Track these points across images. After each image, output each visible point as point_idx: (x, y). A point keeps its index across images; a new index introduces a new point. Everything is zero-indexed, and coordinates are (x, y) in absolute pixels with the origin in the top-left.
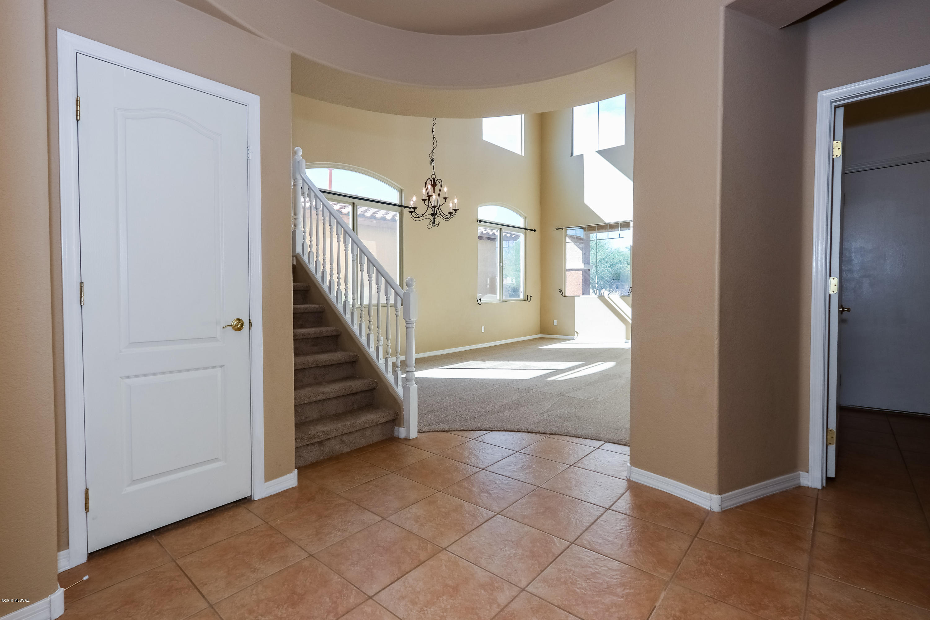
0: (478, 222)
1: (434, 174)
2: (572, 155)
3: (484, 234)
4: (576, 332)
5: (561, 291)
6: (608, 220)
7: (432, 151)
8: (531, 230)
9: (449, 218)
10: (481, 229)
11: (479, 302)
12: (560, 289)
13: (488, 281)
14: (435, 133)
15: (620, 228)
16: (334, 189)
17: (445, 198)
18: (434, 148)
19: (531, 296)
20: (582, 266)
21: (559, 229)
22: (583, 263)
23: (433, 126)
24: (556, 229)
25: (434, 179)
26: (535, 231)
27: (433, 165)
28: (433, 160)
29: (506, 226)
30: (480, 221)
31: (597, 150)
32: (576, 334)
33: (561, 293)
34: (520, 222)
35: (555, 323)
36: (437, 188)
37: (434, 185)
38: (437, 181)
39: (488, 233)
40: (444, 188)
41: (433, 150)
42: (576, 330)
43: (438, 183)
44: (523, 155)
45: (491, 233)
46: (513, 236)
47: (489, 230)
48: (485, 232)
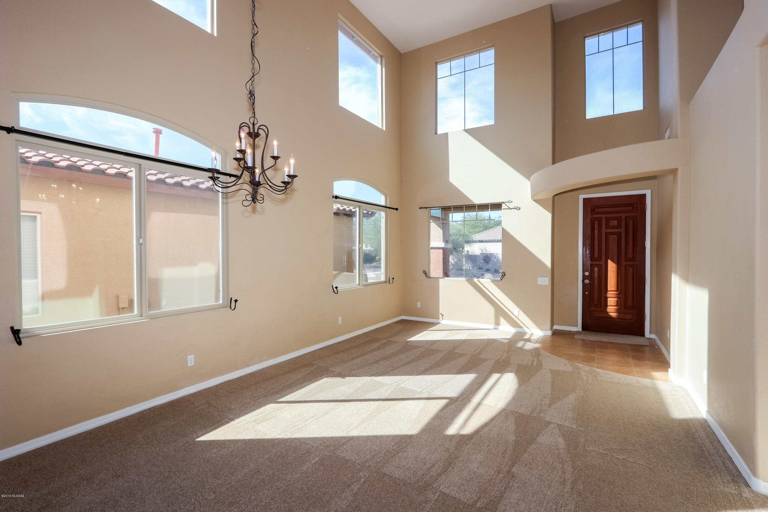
0: (334, 198)
1: (254, 117)
2: (436, 133)
3: (341, 211)
4: (441, 314)
5: (425, 273)
6: (477, 201)
7: (251, 79)
8: (394, 209)
9: (283, 190)
10: (336, 206)
11: (335, 290)
12: (424, 271)
13: (345, 257)
14: (256, 50)
15: (490, 209)
16: (161, 156)
17: (275, 158)
18: (253, 73)
19: (393, 278)
20: (442, 245)
21: (423, 208)
22: (444, 242)
23: (253, 37)
24: (419, 208)
25: (254, 124)
26: (397, 209)
27: (252, 101)
28: (252, 94)
29: (366, 203)
30: (336, 197)
31: (464, 129)
32: (440, 316)
33: (425, 274)
34: (381, 200)
35: (419, 305)
36: (260, 142)
37: (253, 135)
38: (259, 129)
39: (344, 209)
40: (273, 141)
41: (253, 77)
42: (441, 312)
43: (261, 132)
44: (384, 129)
45: (347, 209)
46: (370, 213)
47: (345, 207)
48: (341, 208)
